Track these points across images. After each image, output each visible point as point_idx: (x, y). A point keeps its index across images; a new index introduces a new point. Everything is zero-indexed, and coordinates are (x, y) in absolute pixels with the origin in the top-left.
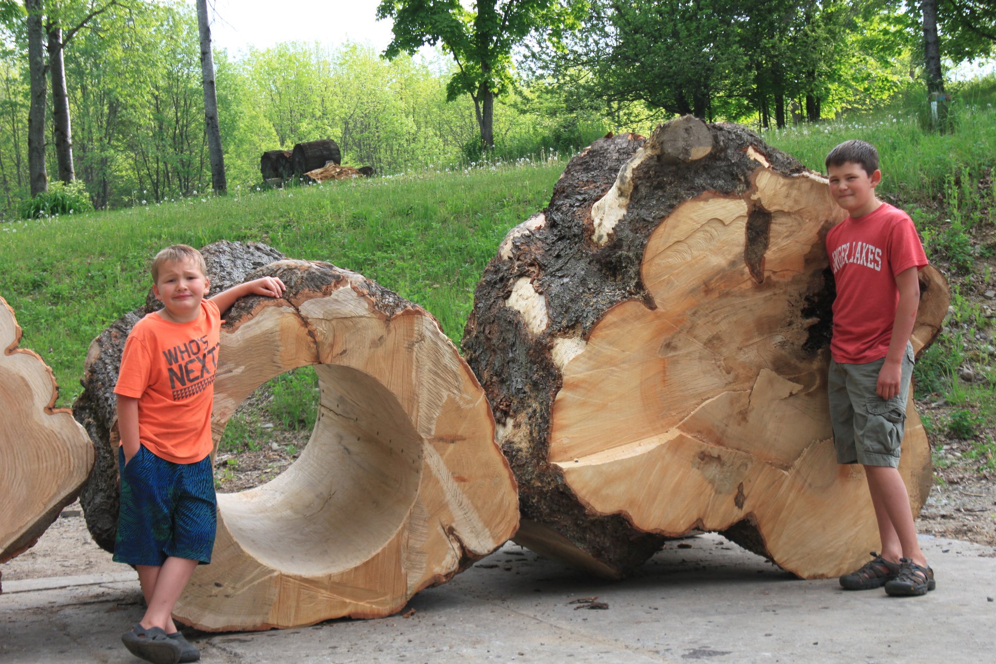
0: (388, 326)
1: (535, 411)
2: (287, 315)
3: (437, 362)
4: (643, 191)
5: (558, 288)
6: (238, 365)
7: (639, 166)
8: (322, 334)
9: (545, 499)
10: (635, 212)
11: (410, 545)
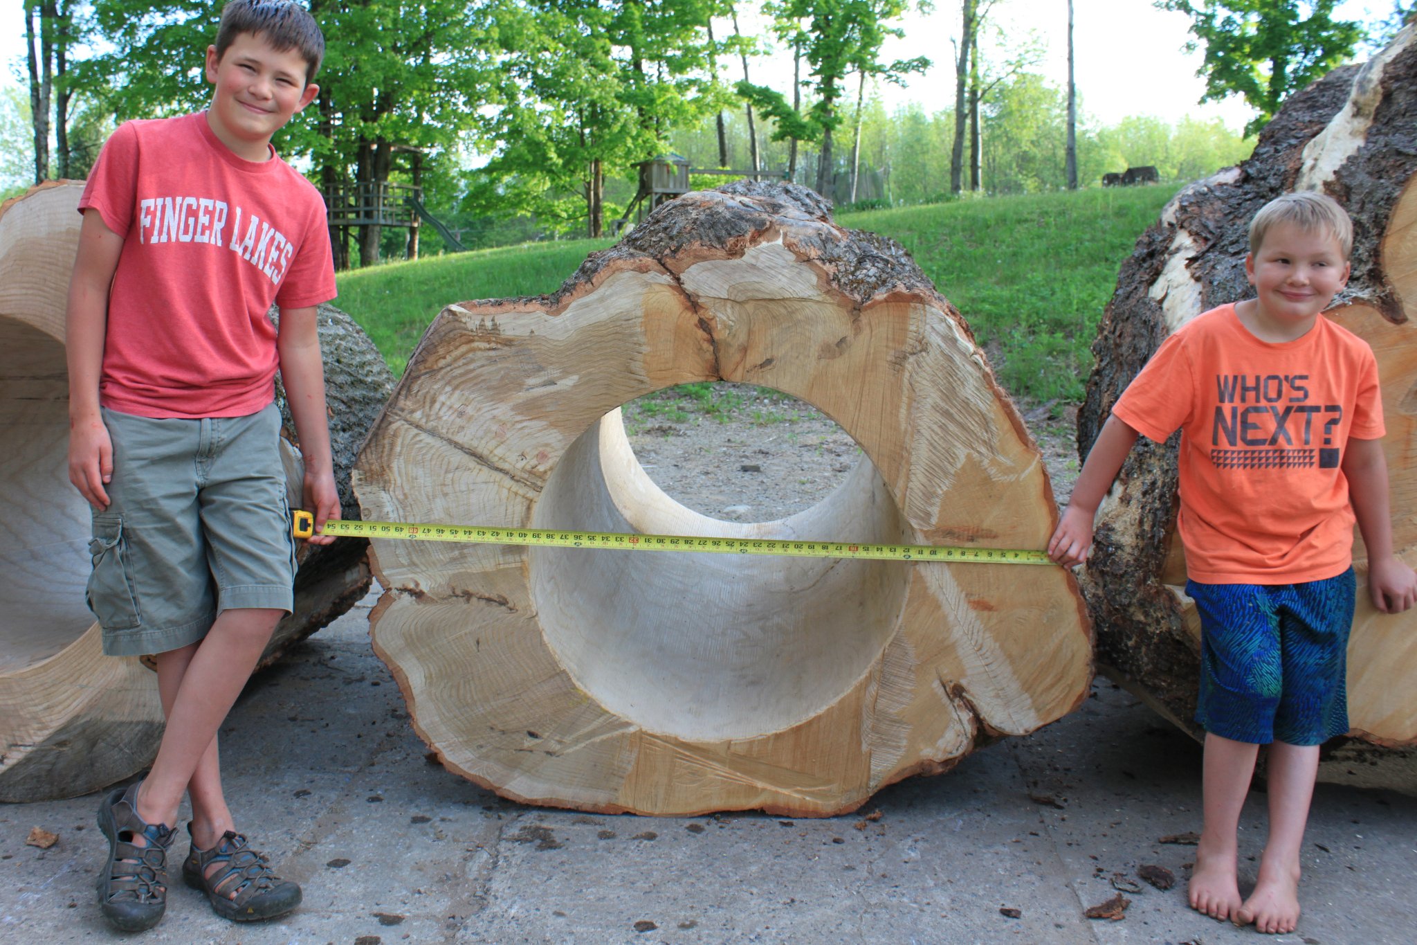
0: (856, 321)
1: (1154, 483)
2: (657, 288)
3: (950, 393)
4: (1402, 100)
5: (1227, 272)
6: (566, 373)
7: (1398, 57)
8: (726, 326)
9: (1148, 645)
10: (1382, 140)
11: (879, 707)
